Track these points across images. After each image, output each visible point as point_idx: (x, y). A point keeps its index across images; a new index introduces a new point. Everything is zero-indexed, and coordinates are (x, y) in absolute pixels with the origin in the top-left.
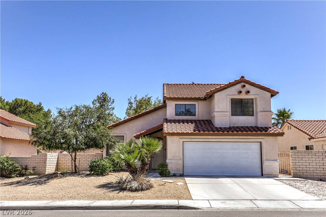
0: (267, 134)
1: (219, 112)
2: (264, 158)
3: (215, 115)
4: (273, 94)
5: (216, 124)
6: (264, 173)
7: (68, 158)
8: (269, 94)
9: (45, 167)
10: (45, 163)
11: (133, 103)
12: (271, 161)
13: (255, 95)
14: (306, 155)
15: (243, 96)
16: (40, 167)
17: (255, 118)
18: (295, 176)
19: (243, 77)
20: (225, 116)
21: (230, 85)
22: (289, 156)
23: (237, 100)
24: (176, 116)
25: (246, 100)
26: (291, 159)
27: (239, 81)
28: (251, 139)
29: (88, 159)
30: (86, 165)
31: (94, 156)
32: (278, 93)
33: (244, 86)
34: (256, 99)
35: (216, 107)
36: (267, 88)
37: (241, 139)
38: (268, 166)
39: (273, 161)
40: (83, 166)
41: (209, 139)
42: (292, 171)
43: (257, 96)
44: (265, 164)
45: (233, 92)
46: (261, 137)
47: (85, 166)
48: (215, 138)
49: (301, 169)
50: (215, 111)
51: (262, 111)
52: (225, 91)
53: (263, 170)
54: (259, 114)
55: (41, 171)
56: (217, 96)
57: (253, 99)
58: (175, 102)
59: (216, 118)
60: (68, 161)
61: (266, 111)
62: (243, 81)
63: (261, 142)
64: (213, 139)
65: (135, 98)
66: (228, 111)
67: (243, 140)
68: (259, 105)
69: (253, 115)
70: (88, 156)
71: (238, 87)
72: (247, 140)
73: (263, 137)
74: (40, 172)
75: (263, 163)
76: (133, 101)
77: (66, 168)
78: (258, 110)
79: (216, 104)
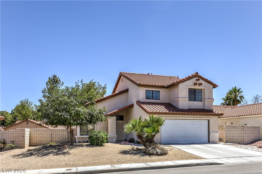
0: (214, 114)
1: (181, 97)
2: (211, 130)
3: (179, 100)
4: (215, 86)
5: (179, 107)
6: (210, 141)
7: (39, 133)
8: (212, 86)
9: (24, 141)
10: (24, 137)
11: (80, 86)
12: (214, 133)
13: (204, 87)
14: (232, 128)
15: (197, 87)
16: (19, 141)
17: (203, 103)
18: (226, 142)
19: (197, 73)
20: (185, 101)
21: (189, 78)
22: (223, 129)
23: (192, 89)
24: (146, 100)
25: (197, 90)
26: (224, 131)
27: (195, 76)
28: (203, 118)
29: (59, 134)
30: (58, 138)
31: (64, 131)
32: (218, 86)
33: (199, 80)
34: (204, 89)
35: (180, 94)
36: (212, 82)
37: (198, 118)
38: (212, 136)
39: (216, 133)
40: (55, 140)
41: (178, 117)
42: (224, 139)
43: (205, 88)
44: (211, 134)
45: (190, 84)
46: (209, 116)
47: (57, 140)
48: (182, 116)
49: (230, 137)
50: (179, 97)
51: (208, 98)
52: (185, 82)
53: (210, 138)
54: (206, 100)
55: (20, 144)
56: (181, 85)
57: (202, 89)
58: (146, 88)
59: (180, 102)
60: (40, 135)
61: (210, 98)
62: (197, 76)
63: (209, 120)
64: (181, 118)
65: (81, 82)
66: (187, 97)
67: (199, 118)
68: (206, 94)
69: (202, 101)
70: (59, 131)
71: (194, 80)
72: (201, 118)
73: (211, 116)
74: (18, 146)
75: (210, 134)
76: (80, 84)
77: (38, 141)
78: (206, 98)
79: (180, 91)
